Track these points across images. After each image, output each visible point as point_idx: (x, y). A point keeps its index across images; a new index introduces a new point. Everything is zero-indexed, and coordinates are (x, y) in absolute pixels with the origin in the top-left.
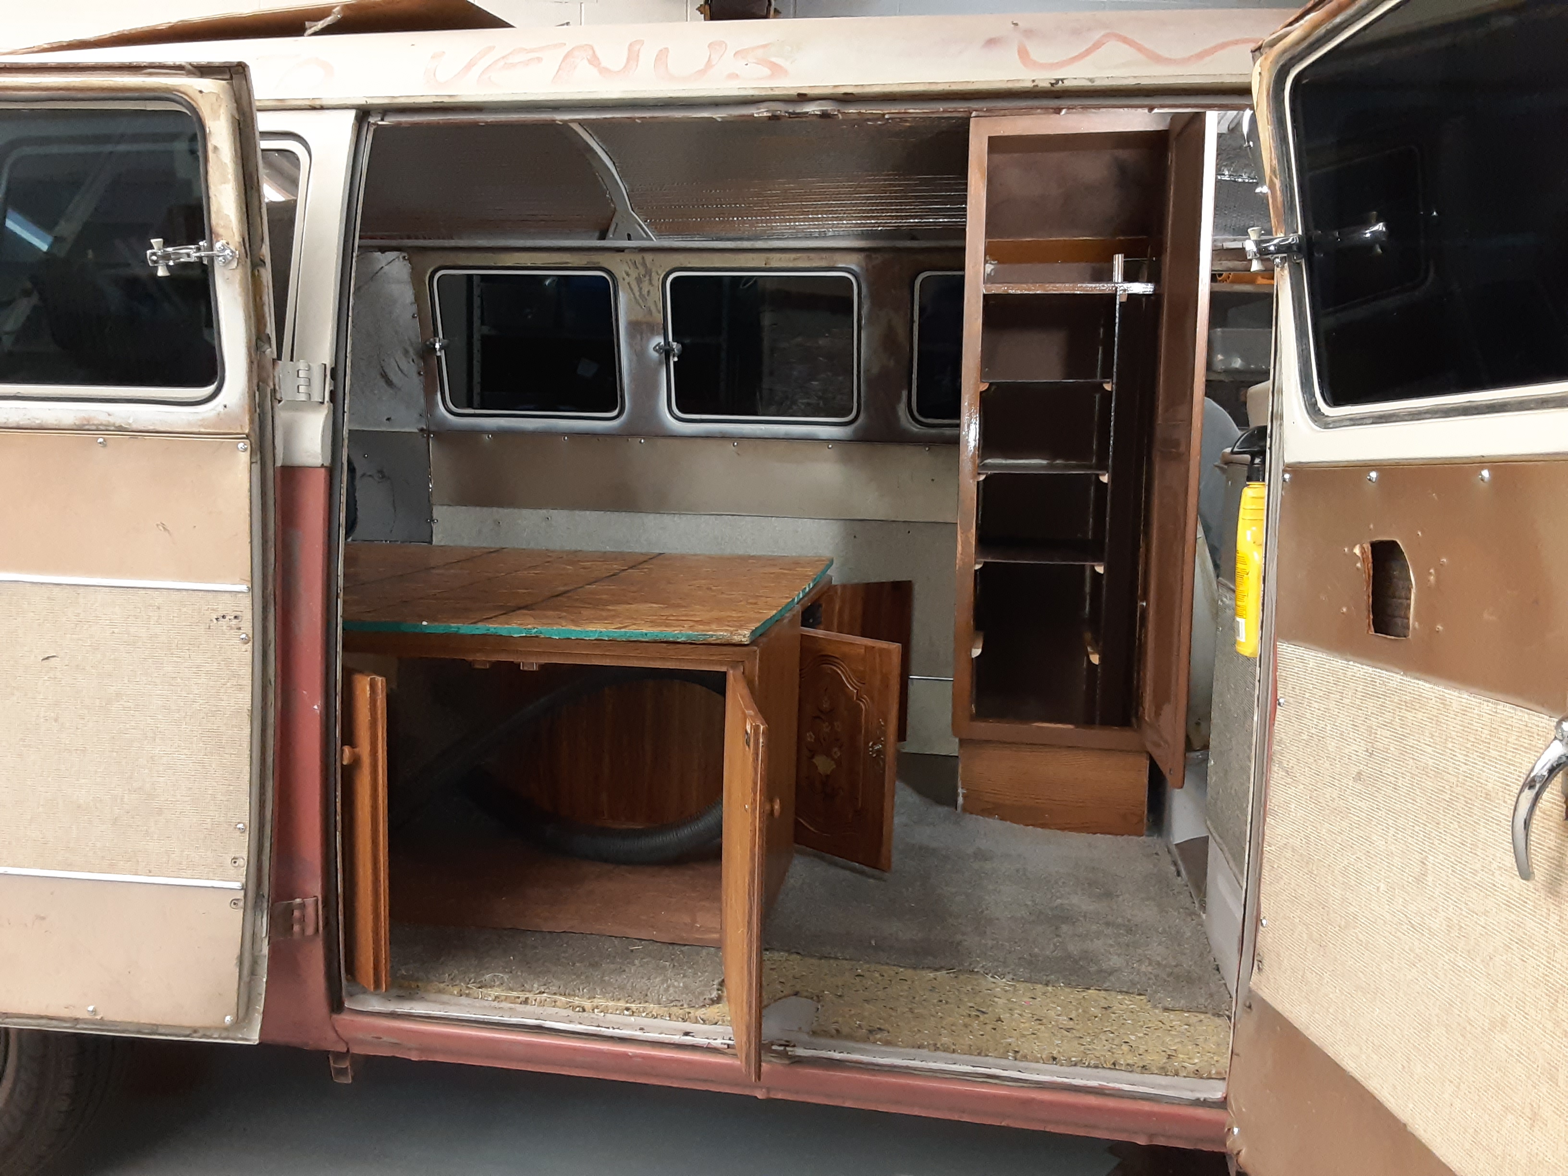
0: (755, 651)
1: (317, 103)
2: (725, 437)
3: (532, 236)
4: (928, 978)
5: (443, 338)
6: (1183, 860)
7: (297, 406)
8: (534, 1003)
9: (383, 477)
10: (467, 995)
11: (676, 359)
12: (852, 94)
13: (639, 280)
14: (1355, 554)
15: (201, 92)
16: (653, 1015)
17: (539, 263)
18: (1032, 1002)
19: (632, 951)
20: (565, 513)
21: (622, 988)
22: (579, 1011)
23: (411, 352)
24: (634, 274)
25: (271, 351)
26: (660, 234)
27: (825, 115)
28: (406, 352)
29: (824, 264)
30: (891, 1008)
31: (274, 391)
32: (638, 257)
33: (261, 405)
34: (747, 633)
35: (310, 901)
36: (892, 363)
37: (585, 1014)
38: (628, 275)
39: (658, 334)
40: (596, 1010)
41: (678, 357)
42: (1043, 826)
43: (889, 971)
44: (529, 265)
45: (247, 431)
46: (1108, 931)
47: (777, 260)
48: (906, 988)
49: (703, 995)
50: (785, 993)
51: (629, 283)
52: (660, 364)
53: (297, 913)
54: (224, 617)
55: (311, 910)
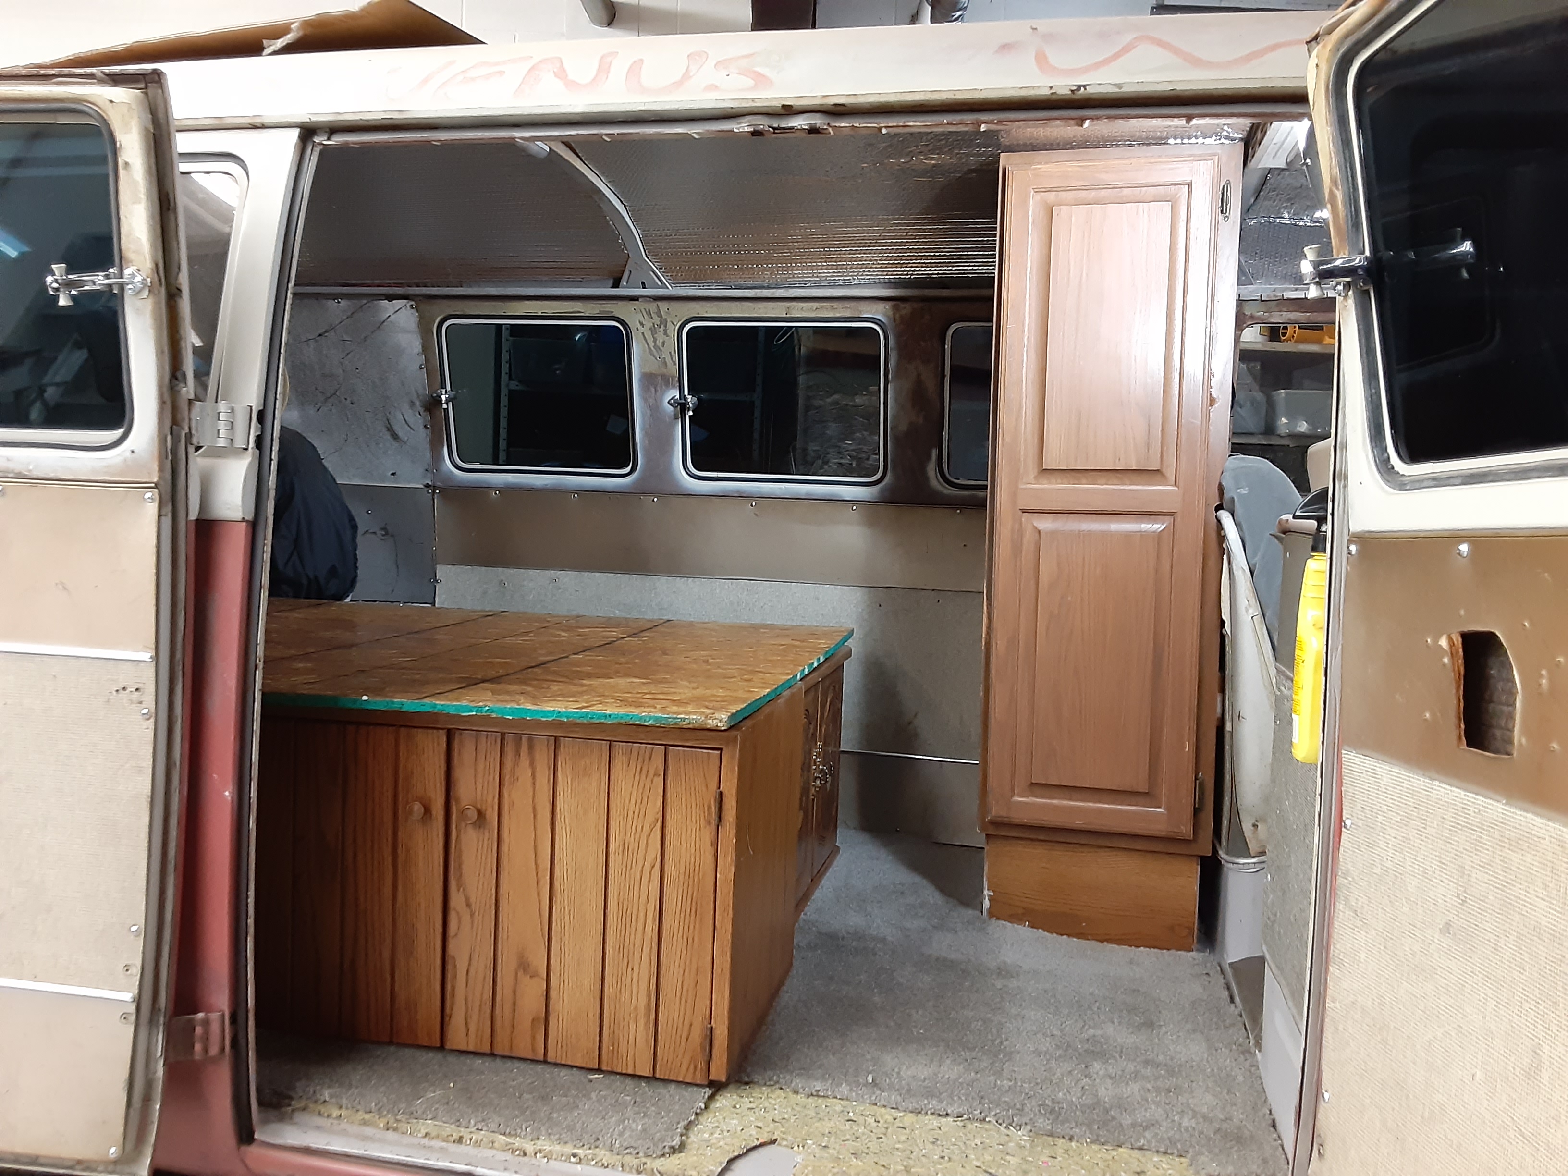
0: (736, 737)
1: (257, 121)
2: (742, 496)
4: (930, 1127)
5: (451, 390)
6: (1238, 984)
7: (218, 453)
8: (468, 1143)
9: (387, 534)
10: (395, 1129)
11: (691, 413)
12: (843, 105)
13: (653, 331)
14: (1440, 646)
15: (111, 102)
16: (603, 1165)
18: (1051, 1162)
19: (591, 1081)
20: (572, 573)
21: (570, 1129)
22: (519, 1155)
23: (418, 403)
24: (648, 324)
25: (188, 389)
26: (676, 283)
27: (813, 130)
28: (412, 404)
29: (848, 314)
30: (883, 1166)
31: (189, 436)
32: (652, 306)
33: (174, 452)
34: (724, 716)
35: (214, 1016)
36: (921, 420)
37: (526, 1159)
38: (642, 324)
39: (674, 387)
40: (538, 1155)
41: (693, 411)
42: (1081, 935)
43: (887, 1115)
44: (540, 314)
45: (155, 480)
46: (1148, 1071)
47: (799, 310)
48: (903, 1138)
49: (663, 1142)
50: (761, 1141)
51: (643, 333)
52: (676, 418)
53: (199, 1030)
54: (124, 689)
55: (215, 1028)
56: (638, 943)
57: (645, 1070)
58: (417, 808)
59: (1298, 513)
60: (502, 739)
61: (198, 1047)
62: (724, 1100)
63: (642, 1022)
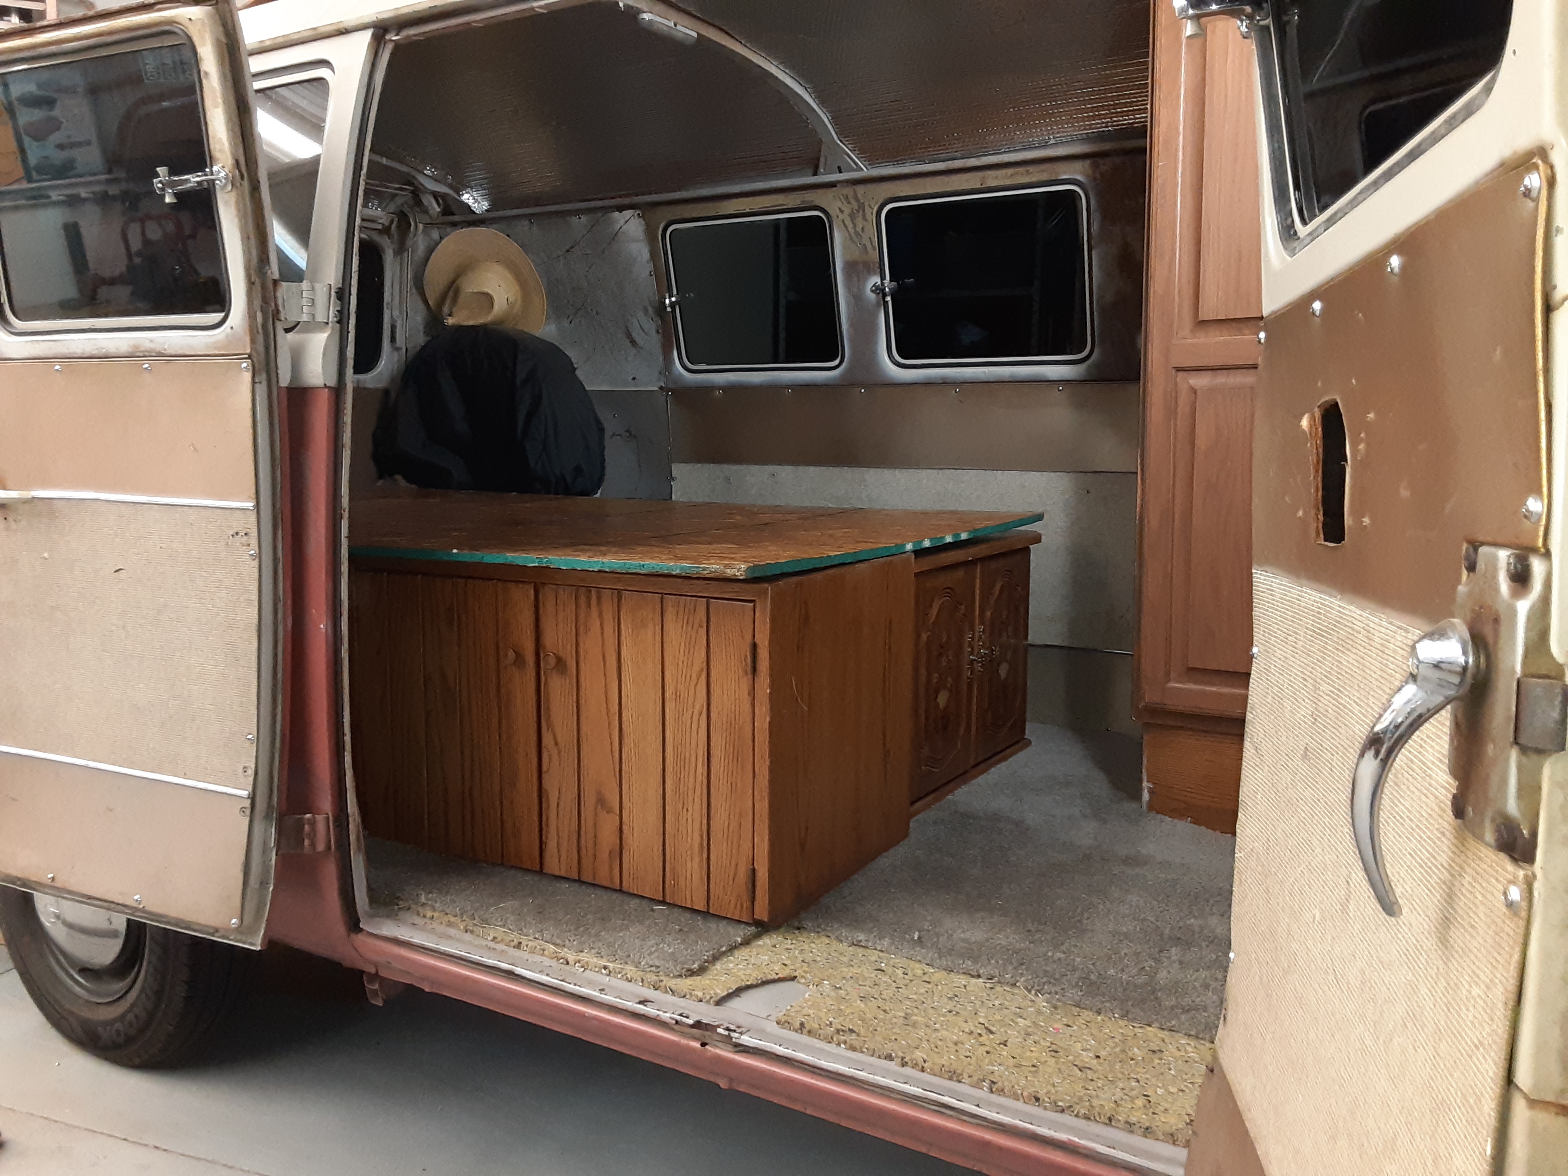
0: (767, 589)
2: (945, 383)
3: (751, 179)
4: (957, 984)
5: (677, 294)
8: (525, 948)
9: (631, 435)
11: (892, 298)
13: (852, 216)
15: (190, 19)
16: (627, 979)
17: (756, 208)
18: (1063, 1030)
19: (653, 910)
20: (789, 469)
21: (610, 945)
22: (562, 963)
23: (650, 309)
24: (847, 211)
26: (870, 163)
28: (646, 310)
29: (1046, 177)
30: (884, 1010)
32: (848, 191)
33: (263, 324)
34: (744, 567)
35: (320, 818)
37: (567, 967)
38: (842, 211)
39: (875, 274)
40: (577, 964)
43: (920, 969)
44: (748, 210)
45: (248, 351)
47: (993, 179)
49: (684, 964)
50: (780, 975)
51: (843, 221)
52: (878, 305)
53: (307, 828)
54: (237, 533)
55: (321, 827)
56: (691, 785)
57: (700, 906)
58: (511, 654)
61: (307, 842)
63: (697, 860)
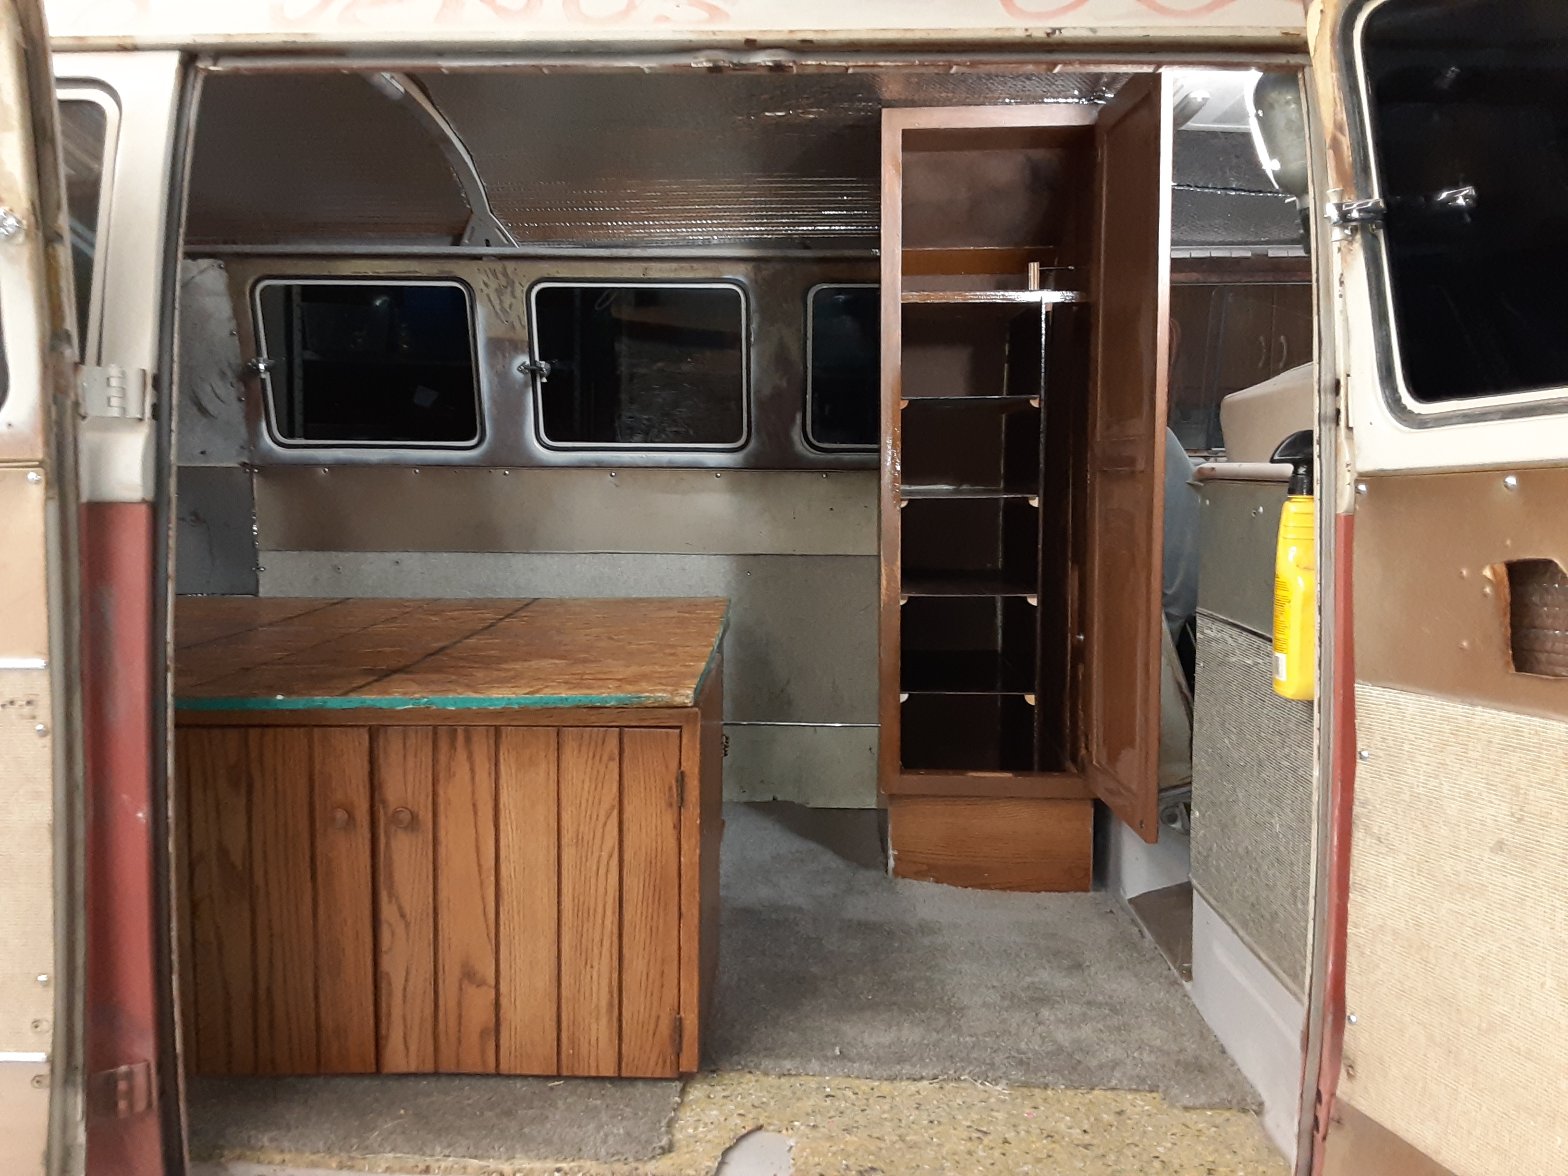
0: (697, 713)
1: (126, 42)
2: (600, 466)
3: (371, 241)
4: (909, 1092)
5: (269, 358)
7: (107, 425)
9: (200, 520)
10: (351, 1168)
11: (545, 380)
12: (811, 42)
13: (499, 292)
14: (1485, 577)
17: (382, 272)
18: (1035, 1113)
19: (552, 1088)
20: (418, 556)
21: (548, 1142)
23: (229, 373)
24: (493, 285)
25: (71, 353)
26: (523, 241)
27: (778, 67)
28: (223, 375)
29: (709, 275)
30: (878, 1138)
31: (77, 404)
32: (498, 266)
33: (60, 423)
34: (690, 692)
35: (139, 1069)
36: (784, 384)
38: (486, 284)
39: (523, 352)
41: (547, 378)
42: (983, 886)
43: (864, 1085)
44: (371, 274)
45: (39, 457)
46: (1093, 1012)
47: (656, 270)
48: (886, 1107)
49: (651, 1144)
50: (748, 1128)
51: (488, 295)
52: (526, 385)
53: (122, 1086)
54: (12, 703)
55: (140, 1080)
56: (597, 939)
57: (609, 1070)
58: (341, 815)
59: (1276, 457)
60: (435, 733)
61: (122, 1105)
62: (697, 1092)
63: (604, 1021)
